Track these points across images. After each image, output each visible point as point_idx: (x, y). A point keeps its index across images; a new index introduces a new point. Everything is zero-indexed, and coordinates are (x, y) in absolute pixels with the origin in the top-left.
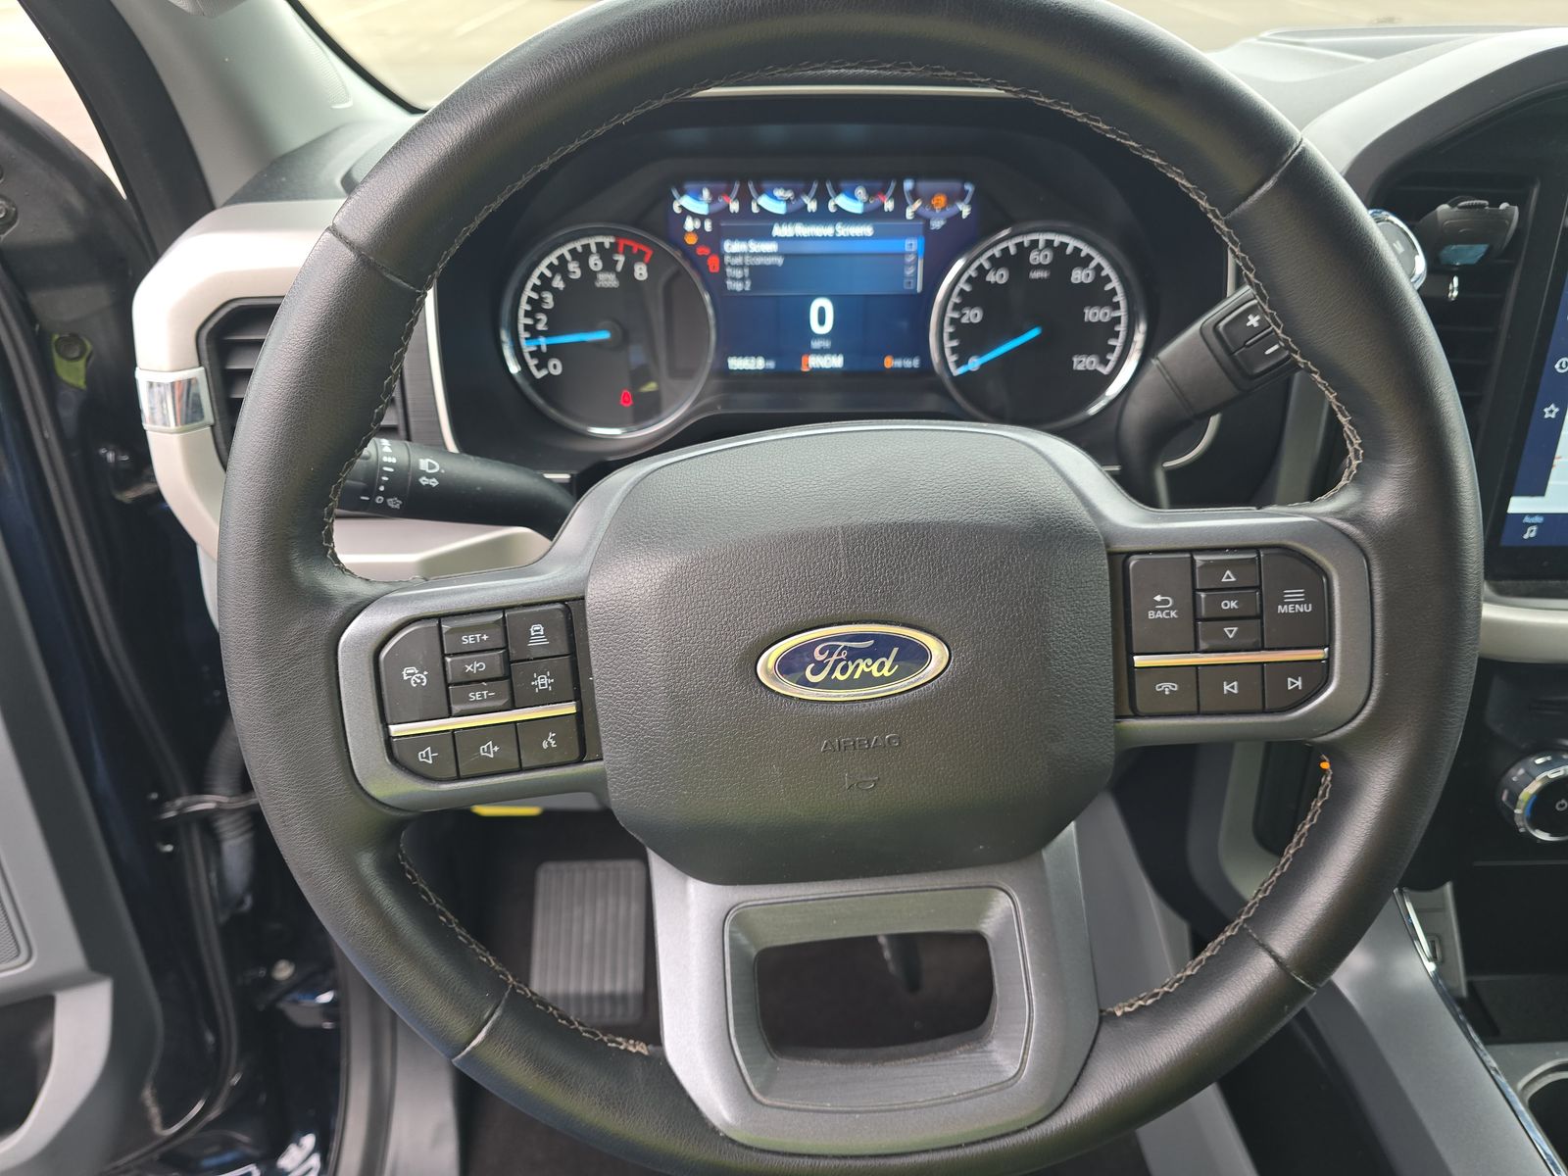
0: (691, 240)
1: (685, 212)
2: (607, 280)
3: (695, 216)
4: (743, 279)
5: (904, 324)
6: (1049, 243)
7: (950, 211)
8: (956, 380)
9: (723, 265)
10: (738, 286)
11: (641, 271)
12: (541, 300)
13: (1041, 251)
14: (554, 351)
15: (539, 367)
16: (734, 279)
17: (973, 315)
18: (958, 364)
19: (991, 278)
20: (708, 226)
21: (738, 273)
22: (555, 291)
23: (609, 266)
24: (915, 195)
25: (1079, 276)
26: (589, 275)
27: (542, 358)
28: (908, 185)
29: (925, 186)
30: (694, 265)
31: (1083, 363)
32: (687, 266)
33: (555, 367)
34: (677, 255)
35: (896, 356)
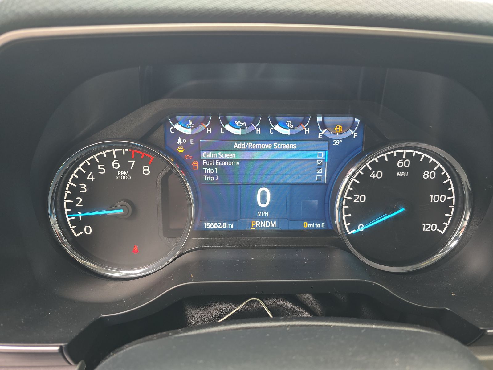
0: (181, 151)
1: (178, 133)
2: (123, 175)
3: (183, 135)
4: (214, 175)
5: (316, 202)
6: (409, 155)
7: (346, 135)
8: (350, 237)
9: (201, 166)
10: (211, 179)
11: (146, 170)
12: (79, 188)
13: (404, 159)
14: (87, 220)
15: (77, 231)
16: (208, 174)
17: (361, 198)
18: (351, 228)
19: (373, 176)
20: (191, 142)
21: (211, 171)
22: (88, 182)
23: (125, 167)
24: (323, 125)
25: (427, 175)
26: (112, 172)
27: (79, 224)
28: (319, 119)
29: (329, 120)
30: (182, 167)
31: (429, 227)
32: (176, 167)
33: (88, 230)
34: (171, 161)
35: (310, 221)
